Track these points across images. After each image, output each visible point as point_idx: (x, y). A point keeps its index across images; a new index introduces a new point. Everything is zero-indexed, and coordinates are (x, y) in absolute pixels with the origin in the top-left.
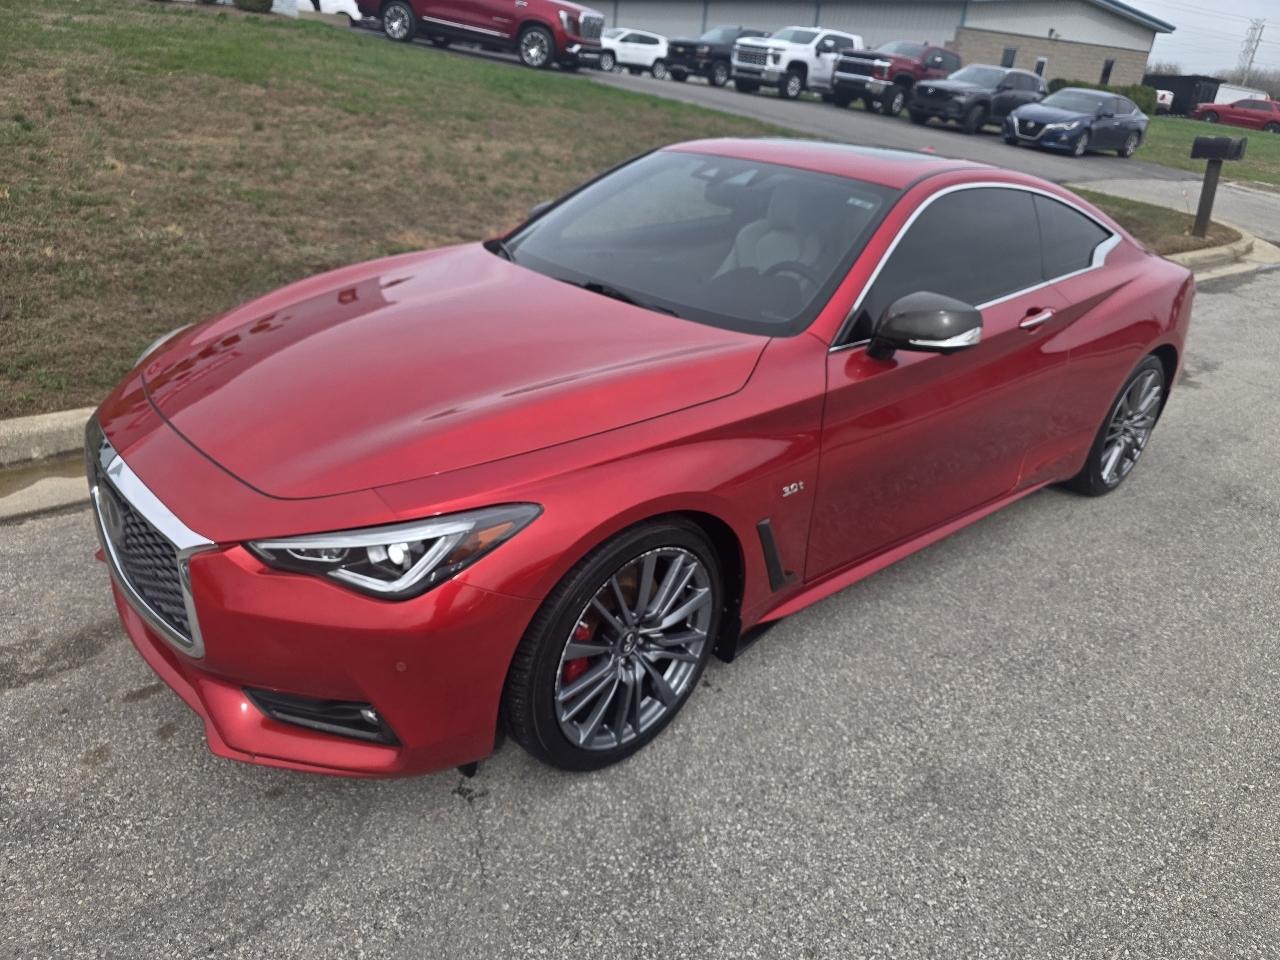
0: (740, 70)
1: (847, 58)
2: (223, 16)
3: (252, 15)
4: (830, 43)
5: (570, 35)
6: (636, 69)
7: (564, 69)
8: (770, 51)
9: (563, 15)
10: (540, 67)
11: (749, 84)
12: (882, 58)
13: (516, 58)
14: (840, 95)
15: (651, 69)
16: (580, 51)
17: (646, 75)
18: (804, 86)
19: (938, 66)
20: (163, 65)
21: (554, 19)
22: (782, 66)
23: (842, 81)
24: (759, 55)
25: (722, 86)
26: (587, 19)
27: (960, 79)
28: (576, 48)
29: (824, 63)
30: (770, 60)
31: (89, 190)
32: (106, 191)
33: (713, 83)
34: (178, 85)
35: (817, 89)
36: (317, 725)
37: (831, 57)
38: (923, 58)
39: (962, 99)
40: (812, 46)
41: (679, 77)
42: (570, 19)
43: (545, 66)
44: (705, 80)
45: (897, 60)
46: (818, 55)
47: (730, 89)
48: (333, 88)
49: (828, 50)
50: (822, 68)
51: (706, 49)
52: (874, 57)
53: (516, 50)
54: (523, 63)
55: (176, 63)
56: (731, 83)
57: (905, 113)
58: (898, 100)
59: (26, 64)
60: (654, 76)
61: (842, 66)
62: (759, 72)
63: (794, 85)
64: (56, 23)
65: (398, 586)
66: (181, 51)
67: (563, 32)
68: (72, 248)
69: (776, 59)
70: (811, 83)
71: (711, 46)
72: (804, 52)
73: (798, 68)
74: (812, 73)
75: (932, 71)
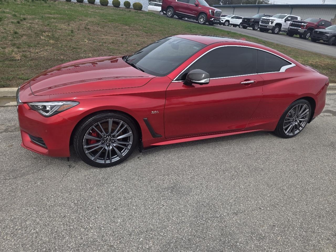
0: (261, 26)
1: (293, 23)
2: (130, 11)
3: (136, 11)
4: (289, 18)
5: (211, 16)
6: (235, 25)
7: (210, 24)
8: (271, 20)
9: (210, 11)
10: (203, 24)
11: (264, 30)
12: (304, 23)
13: (197, 21)
14: (291, 33)
15: (239, 26)
16: (213, 20)
17: (238, 27)
18: (280, 30)
19: (323, 25)
20: (109, 21)
21: (207, 12)
22: (274, 24)
23: (291, 29)
24: (267, 22)
25: (256, 30)
26: (217, 12)
27: (328, 29)
28: (213, 19)
29: (287, 24)
30: (270, 23)
31: (78, 46)
32: (80, 47)
33: (254, 29)
34: (110, 26)
35: (284, 31)
36: (37, 143)
37: (289, 22)
38: (318, 23)
39: (328, 35)
40: (284, 19)
41: (245, 27)
42: (212, 11)
43: (204, 24)
44: (252, 28)
45: (309, 23)
46: (285, 22)
47: (258, 31)
48: (145, 27)
49: (289, 20)
50: (286, 25)
51: (253, 20)
52: (302, 22)
53: (197, 20)
54: (199, 23)
55: (112, 21)
56: (259, 29)
57: (310, 38)
58: (309, 34)
59: (80, 20)
60: (239, 27)
61: (291, 25)
62: (266, 26)
63: (277, 30)
64: (92, 12)
65: (47, 114)
66: (115, 18)
67: (210, 15)
68: (67, 57)
69: (272, 23)
70: (282, 29)
71: (254, 19)
72: (281, 21)
73: (279, 25)
74: (283, 27)
75: (320, 27)
